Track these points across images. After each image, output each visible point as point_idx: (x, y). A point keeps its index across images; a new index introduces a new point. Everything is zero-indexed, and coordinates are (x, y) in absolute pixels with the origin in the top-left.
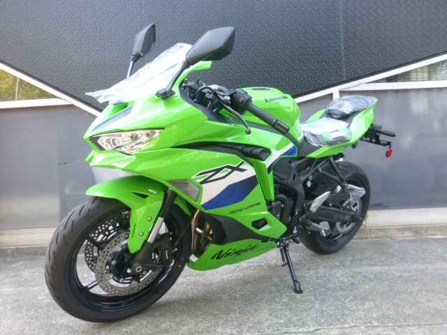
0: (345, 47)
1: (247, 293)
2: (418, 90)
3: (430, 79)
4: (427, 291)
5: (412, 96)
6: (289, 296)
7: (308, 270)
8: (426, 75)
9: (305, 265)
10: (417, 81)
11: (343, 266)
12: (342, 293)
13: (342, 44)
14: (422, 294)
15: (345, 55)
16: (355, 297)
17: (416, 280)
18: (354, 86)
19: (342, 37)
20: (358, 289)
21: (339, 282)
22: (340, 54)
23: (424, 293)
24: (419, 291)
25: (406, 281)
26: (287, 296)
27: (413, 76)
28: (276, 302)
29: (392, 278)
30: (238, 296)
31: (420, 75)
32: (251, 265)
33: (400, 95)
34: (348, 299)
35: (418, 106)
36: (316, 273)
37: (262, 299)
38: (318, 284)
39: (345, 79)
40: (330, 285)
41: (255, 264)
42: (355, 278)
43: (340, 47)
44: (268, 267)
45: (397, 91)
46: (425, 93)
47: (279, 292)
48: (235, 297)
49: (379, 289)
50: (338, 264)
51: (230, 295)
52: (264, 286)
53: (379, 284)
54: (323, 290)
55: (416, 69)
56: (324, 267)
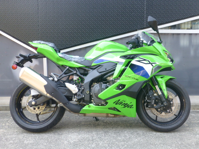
0: (146, 9)
1: (77, 140)
2: (185, 34)
3: (191, 28)
4: (164, 144)
5: (181, 37)
6: (96, 144)
7: (113, 128)
8: (189, 26)
9: (112, 125)
10: (184, 29)
11: (130, 127)
12: (123, 143)
13: (145, 7)
14: (160, 146)
15: (146, 13)
16: (128, 146)
17: (162, 137)
18: (150, 31)
19: (145, 3)
20: (131, 141)
21: (124, 137)
22: (144, 13)
23: (162, 145)
24: (160, 144)
25: (157, 137)
26: (95, 143)
27: (183, 26)
28: (89, 147)
29: (151, 135)
30: (72, 142)
31: (186, 26)
32: (86, 123)
33: (175, 36)
34: (124, 147)
35: (184, 42)
36: (115, 130)
37: (83, 145)
38: (113, 137)
39: (145, 26)
40: (119, 138)
41: (88, 123)
42: (133, 134)
43: (144, 9)
44: (94, 125)
45: (173, 34)
46: (188, 35)
47: (92, 141)
48: (70, 143)
49: (142, 141)
50: (129, 125)
51: (69, 141)
52: (87, 137)
53: (143, 138)
54: (114, 140)
55: (185, 22)
56: (121, 126)
